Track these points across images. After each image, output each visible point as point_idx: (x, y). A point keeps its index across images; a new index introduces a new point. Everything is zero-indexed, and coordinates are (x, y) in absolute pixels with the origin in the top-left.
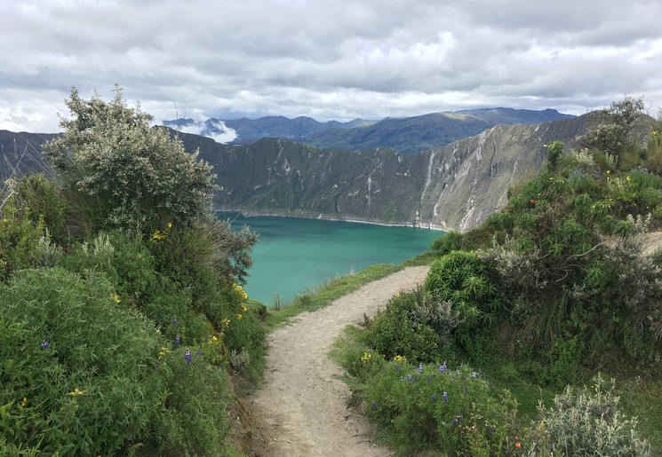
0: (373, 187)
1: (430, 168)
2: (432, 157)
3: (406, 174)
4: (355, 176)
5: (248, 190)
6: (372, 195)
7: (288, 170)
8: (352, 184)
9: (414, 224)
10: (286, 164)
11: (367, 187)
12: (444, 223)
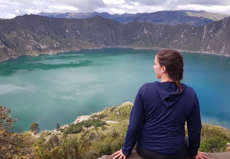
0: (184, 38)
1: (205, 31)
2: (205, 27)
3: (195, 34)
4: (173, 35)
5: (131, 40)
6: (183, 41)
7: (146, 32)
8: (173, 38)
9: (201, 52)
10: (145, 30)
11: (181, 39)
12: (213, 51)
